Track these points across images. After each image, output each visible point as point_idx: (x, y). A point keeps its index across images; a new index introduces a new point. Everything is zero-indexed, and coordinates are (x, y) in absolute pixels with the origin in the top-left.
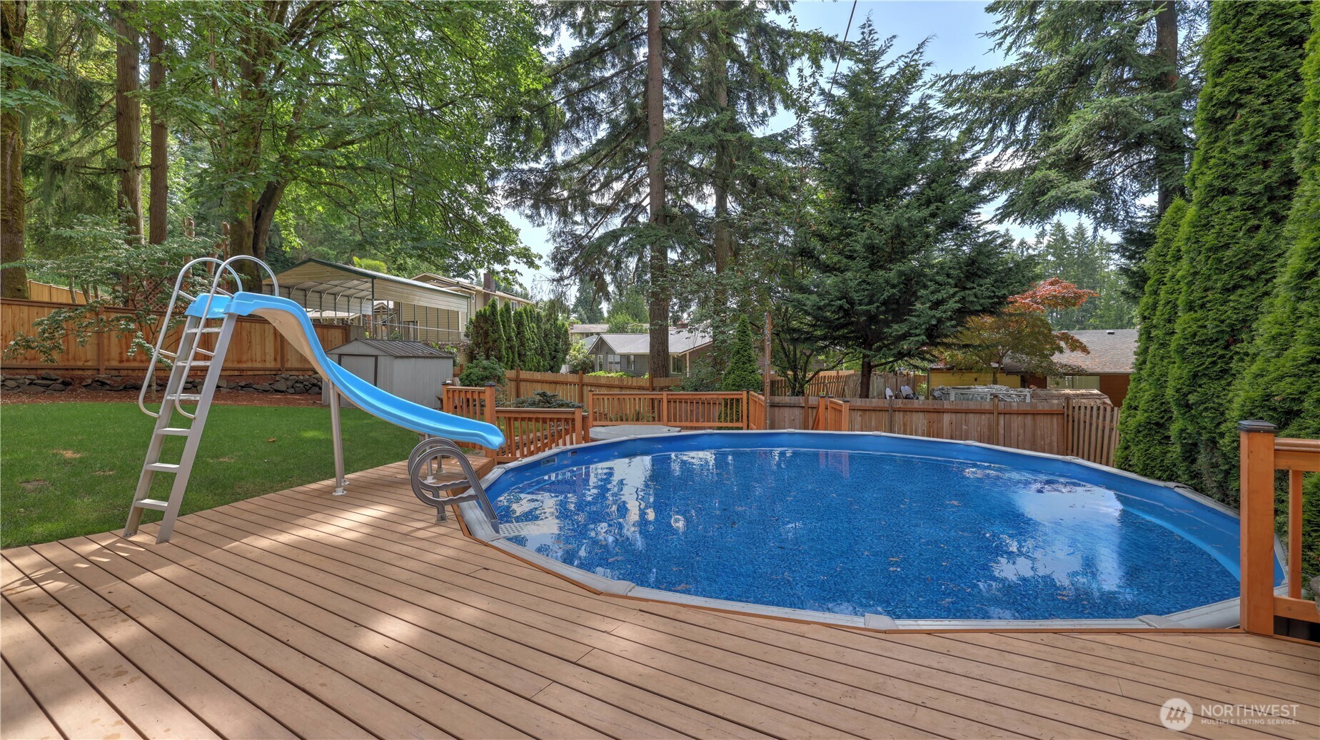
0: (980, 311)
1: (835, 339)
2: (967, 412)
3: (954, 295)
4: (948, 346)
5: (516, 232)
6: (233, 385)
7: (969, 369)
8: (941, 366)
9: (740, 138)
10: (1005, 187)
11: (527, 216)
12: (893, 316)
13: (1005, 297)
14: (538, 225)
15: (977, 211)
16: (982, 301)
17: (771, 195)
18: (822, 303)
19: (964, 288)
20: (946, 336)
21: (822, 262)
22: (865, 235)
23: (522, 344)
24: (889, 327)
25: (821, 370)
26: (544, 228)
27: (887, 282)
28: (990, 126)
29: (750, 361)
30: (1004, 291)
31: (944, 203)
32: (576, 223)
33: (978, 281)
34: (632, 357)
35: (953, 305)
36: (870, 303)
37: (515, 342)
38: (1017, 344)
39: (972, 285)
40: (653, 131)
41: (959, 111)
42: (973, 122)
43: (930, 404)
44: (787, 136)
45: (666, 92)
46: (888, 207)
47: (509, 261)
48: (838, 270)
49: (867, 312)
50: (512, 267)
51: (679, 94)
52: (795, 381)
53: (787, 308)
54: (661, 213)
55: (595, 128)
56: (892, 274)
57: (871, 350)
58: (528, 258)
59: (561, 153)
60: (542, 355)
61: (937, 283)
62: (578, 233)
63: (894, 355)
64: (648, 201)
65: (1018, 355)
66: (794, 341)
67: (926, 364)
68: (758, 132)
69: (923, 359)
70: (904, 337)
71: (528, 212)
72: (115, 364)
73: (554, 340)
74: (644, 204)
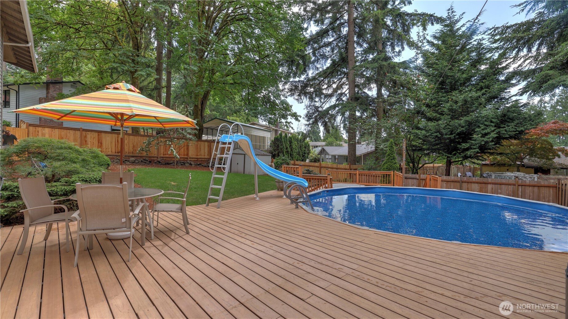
0: (509, 137)
1: (433, 149)
2: (501, 184)
3: (493, 131)
4: (492, 154)
5: (291, 106)
6: (196, 164)
7: (504, 165)
8: (487, 162)
9: (389, 64)
10: (525, 78)
11: (296, 100)
12: (463, 140)
13: (522, 131)
14: (300, 103)
15: (508, 91)
16: (509, 133)
17: (403, 87)
18: (428, 134)
19: (500, 127)
20: (490, 149)
21: (427, 116)
22: (449, 104)
23: (292, 150)
24: (460, 145)
25: (426, 163)
26: (303, 104)
27: (460, 125)
28: (516, 50)
29: (394, 159)
30: (523, 129)
31: (489, 89)
32: (316, 101)
33: (507, 124)
34: (337, 156)
35: (494, 135)
36: (451, 134)
37: (289, 150)
38: (532, 153)
39: (504, 126)
40: (350, 62)
41: (499, 45)
42: (507, 49)
43: (482, 180)
44: (411, 61)
45: (355, 45)
46: (461, 91)
47: (288, 118)
48: (435, 120)
49: (449, 138)
50: (289, 120)
51: (361, 46)
52: (414, 168)
53: (410, 136)
54: (354, 97)
55: (325, 63)
56: (462, 121)
57: (451, 154)
58: (295, 116)
59: (311, 73)
60: (299, 155)
61: (486, 125)
62: (317, 105)
63: (463, 157)
64: (348, 91)
65: (533, 159)
66: (414, 150)
67: (480, 162)
68: (396, 60)
69: (478, 159)
70: (467, 149)
71: (297, 98)
72: (162, 155)
73: (304, 149)
74: (346, 93)
